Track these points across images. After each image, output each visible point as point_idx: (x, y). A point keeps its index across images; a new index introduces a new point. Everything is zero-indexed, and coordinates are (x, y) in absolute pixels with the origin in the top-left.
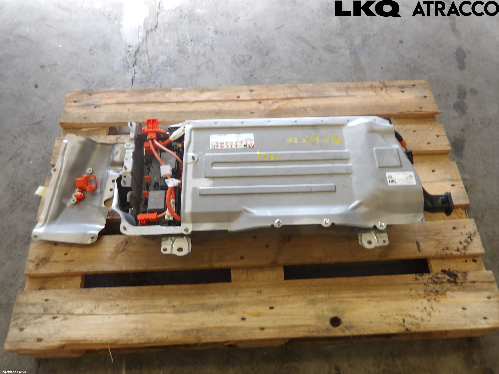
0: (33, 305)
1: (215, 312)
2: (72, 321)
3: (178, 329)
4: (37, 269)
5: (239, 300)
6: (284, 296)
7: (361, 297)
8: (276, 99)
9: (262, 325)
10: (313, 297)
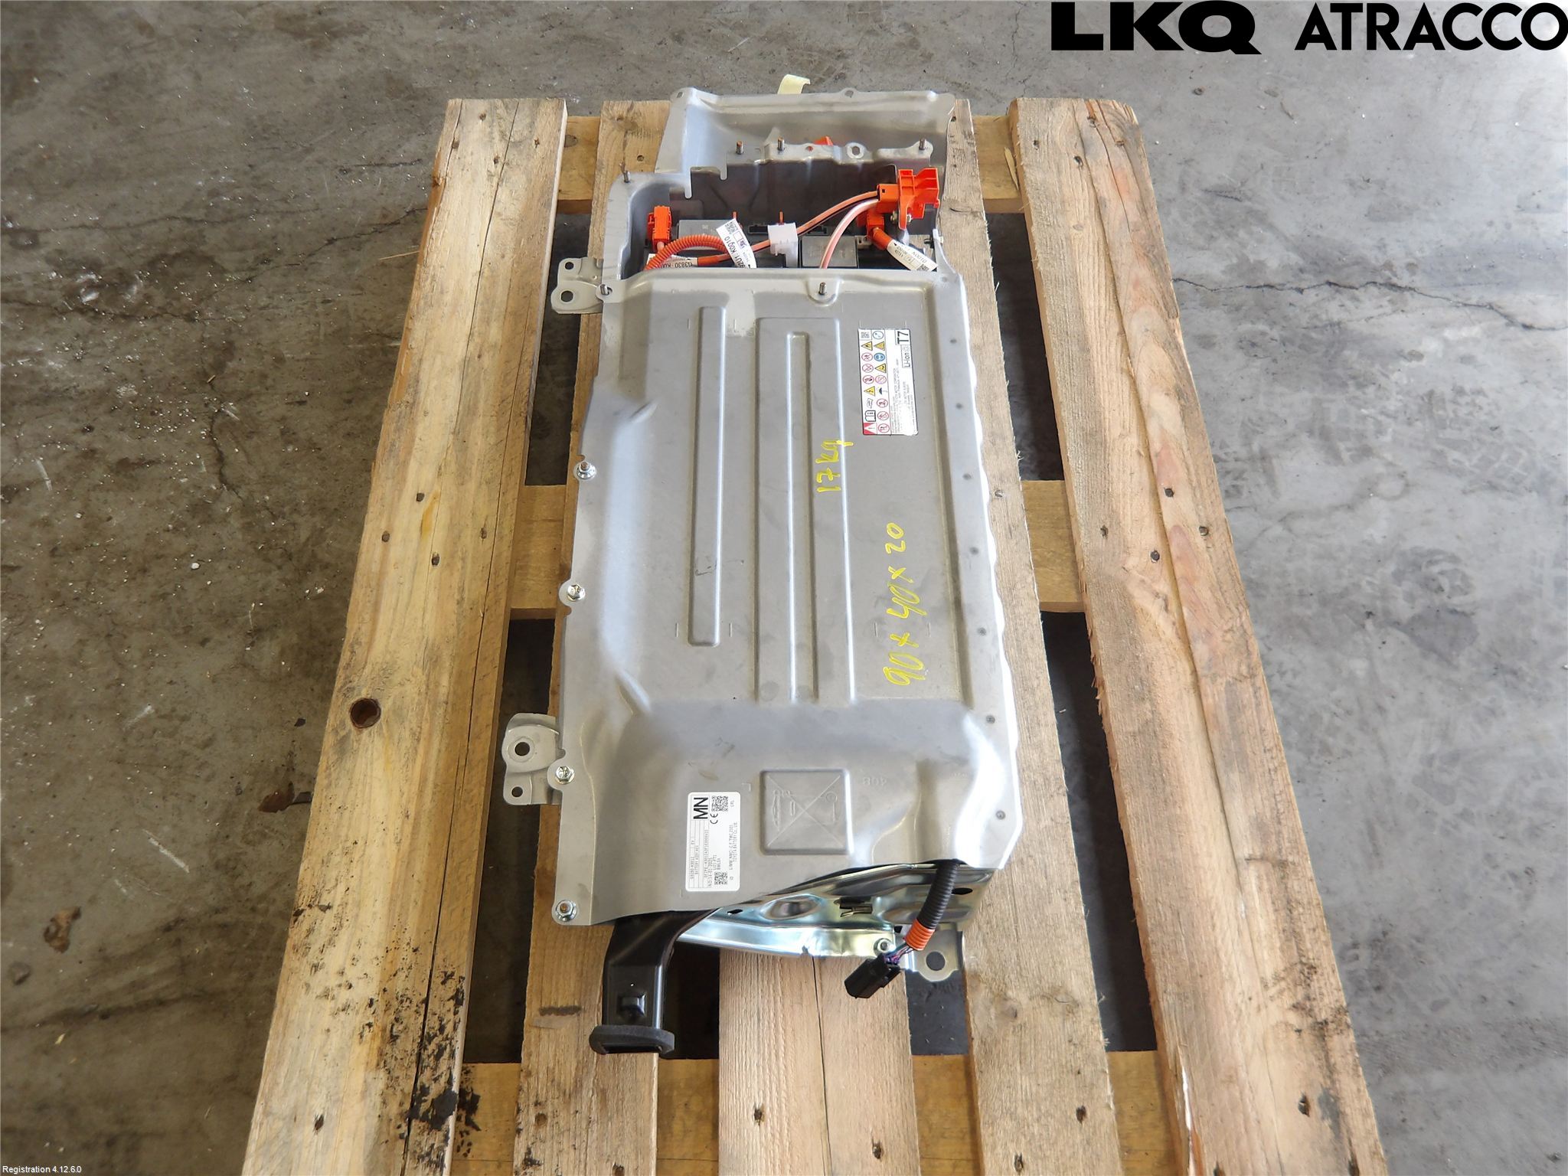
0: (532, 125)
1: (451, 437)
2: (483, 186)
3: (425, 366)
4: (612, 118)
5: (472, 486)
6: (462, 590)
7: (421, 792)
8: (1180, 606)
9: (396, 538)
10: (447, 662)
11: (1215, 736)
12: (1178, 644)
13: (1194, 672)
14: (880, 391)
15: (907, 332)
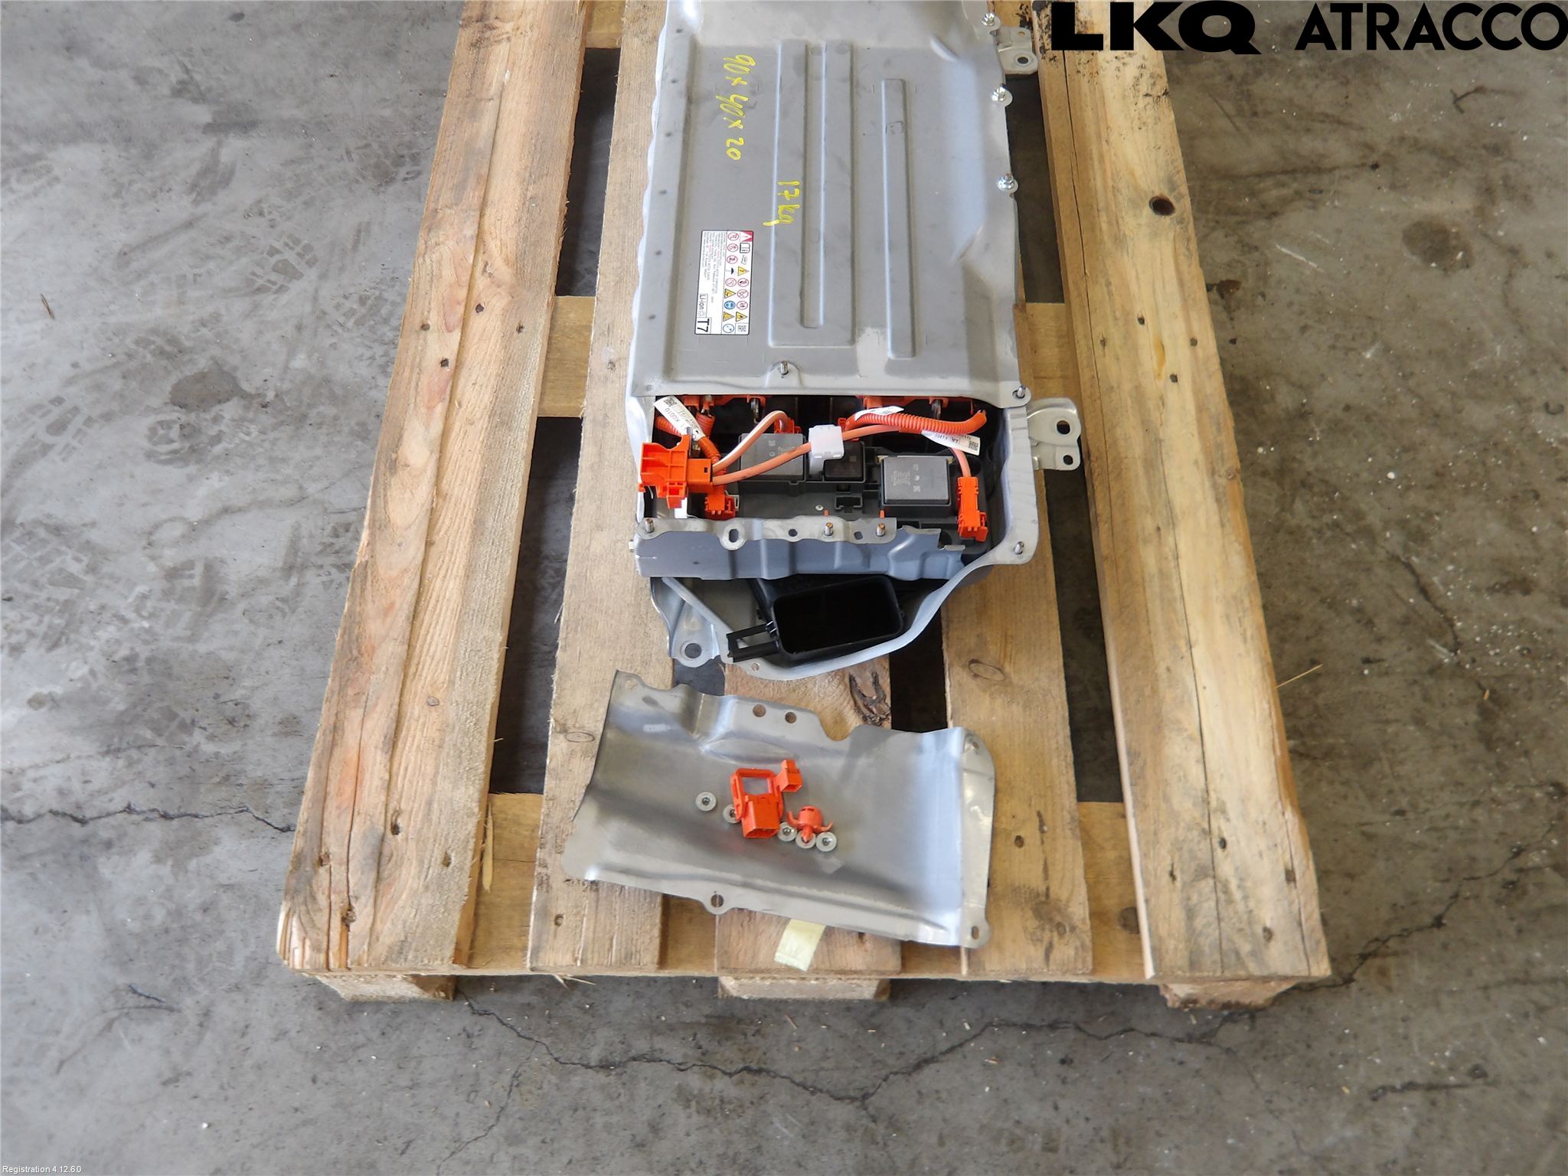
0: (1190, 913)
1: (1161, 436)
2: (1225, 791)
3: (1215, 519)
5: (1127, 386)
6: (1110, 293)
7: (1101, 157)
8: (474, 265)
9: (1183, 342)
10: (1109, 244)
11: (484, 171)
12: (487, 237)
13: (482, 216)
14: (732, 271)
15: (698, 331)
